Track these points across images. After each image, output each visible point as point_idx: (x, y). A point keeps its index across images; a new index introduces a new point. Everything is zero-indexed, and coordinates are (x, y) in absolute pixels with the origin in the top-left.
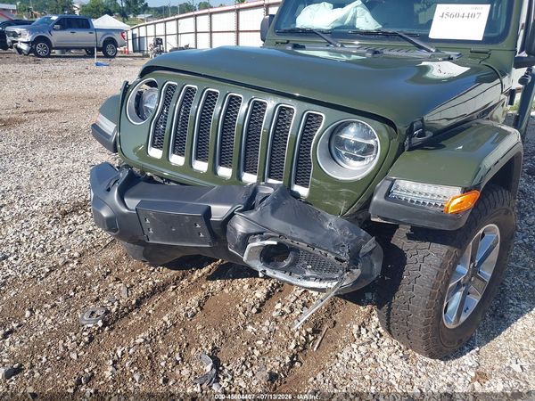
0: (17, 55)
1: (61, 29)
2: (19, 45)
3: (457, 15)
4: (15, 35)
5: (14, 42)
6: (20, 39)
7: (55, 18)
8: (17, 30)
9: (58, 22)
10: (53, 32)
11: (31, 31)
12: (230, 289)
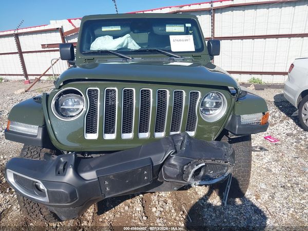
3: (180, 40)
12: (119, 213)
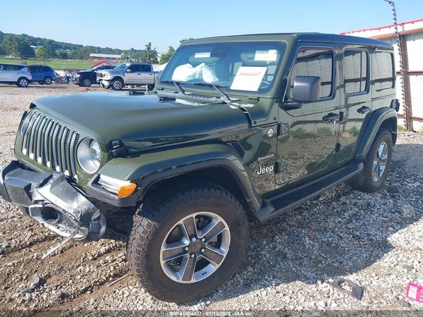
0: (102, 88)
1: (131, 72)
2: (103, 82)
4: (102, 76)
5: (101, 80)
6: (104, 78)
7: (128, 65)
8: (103, 72)
9: (130, 67)
10: (126, 74)
11: (112, 73)
